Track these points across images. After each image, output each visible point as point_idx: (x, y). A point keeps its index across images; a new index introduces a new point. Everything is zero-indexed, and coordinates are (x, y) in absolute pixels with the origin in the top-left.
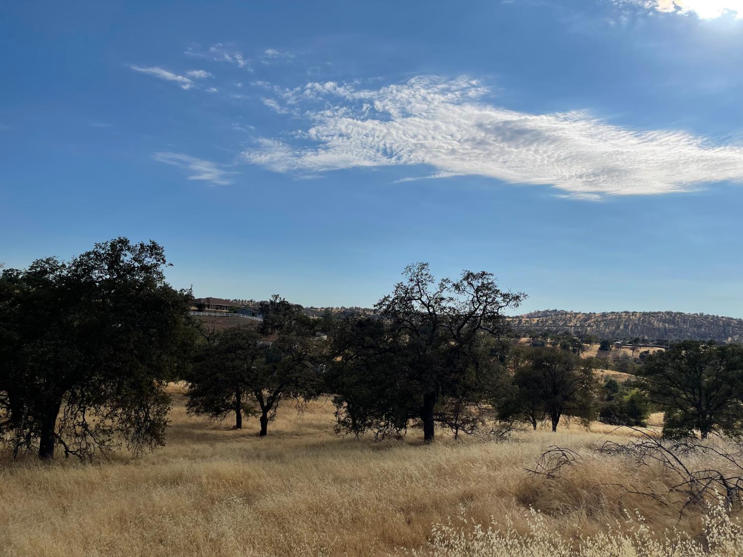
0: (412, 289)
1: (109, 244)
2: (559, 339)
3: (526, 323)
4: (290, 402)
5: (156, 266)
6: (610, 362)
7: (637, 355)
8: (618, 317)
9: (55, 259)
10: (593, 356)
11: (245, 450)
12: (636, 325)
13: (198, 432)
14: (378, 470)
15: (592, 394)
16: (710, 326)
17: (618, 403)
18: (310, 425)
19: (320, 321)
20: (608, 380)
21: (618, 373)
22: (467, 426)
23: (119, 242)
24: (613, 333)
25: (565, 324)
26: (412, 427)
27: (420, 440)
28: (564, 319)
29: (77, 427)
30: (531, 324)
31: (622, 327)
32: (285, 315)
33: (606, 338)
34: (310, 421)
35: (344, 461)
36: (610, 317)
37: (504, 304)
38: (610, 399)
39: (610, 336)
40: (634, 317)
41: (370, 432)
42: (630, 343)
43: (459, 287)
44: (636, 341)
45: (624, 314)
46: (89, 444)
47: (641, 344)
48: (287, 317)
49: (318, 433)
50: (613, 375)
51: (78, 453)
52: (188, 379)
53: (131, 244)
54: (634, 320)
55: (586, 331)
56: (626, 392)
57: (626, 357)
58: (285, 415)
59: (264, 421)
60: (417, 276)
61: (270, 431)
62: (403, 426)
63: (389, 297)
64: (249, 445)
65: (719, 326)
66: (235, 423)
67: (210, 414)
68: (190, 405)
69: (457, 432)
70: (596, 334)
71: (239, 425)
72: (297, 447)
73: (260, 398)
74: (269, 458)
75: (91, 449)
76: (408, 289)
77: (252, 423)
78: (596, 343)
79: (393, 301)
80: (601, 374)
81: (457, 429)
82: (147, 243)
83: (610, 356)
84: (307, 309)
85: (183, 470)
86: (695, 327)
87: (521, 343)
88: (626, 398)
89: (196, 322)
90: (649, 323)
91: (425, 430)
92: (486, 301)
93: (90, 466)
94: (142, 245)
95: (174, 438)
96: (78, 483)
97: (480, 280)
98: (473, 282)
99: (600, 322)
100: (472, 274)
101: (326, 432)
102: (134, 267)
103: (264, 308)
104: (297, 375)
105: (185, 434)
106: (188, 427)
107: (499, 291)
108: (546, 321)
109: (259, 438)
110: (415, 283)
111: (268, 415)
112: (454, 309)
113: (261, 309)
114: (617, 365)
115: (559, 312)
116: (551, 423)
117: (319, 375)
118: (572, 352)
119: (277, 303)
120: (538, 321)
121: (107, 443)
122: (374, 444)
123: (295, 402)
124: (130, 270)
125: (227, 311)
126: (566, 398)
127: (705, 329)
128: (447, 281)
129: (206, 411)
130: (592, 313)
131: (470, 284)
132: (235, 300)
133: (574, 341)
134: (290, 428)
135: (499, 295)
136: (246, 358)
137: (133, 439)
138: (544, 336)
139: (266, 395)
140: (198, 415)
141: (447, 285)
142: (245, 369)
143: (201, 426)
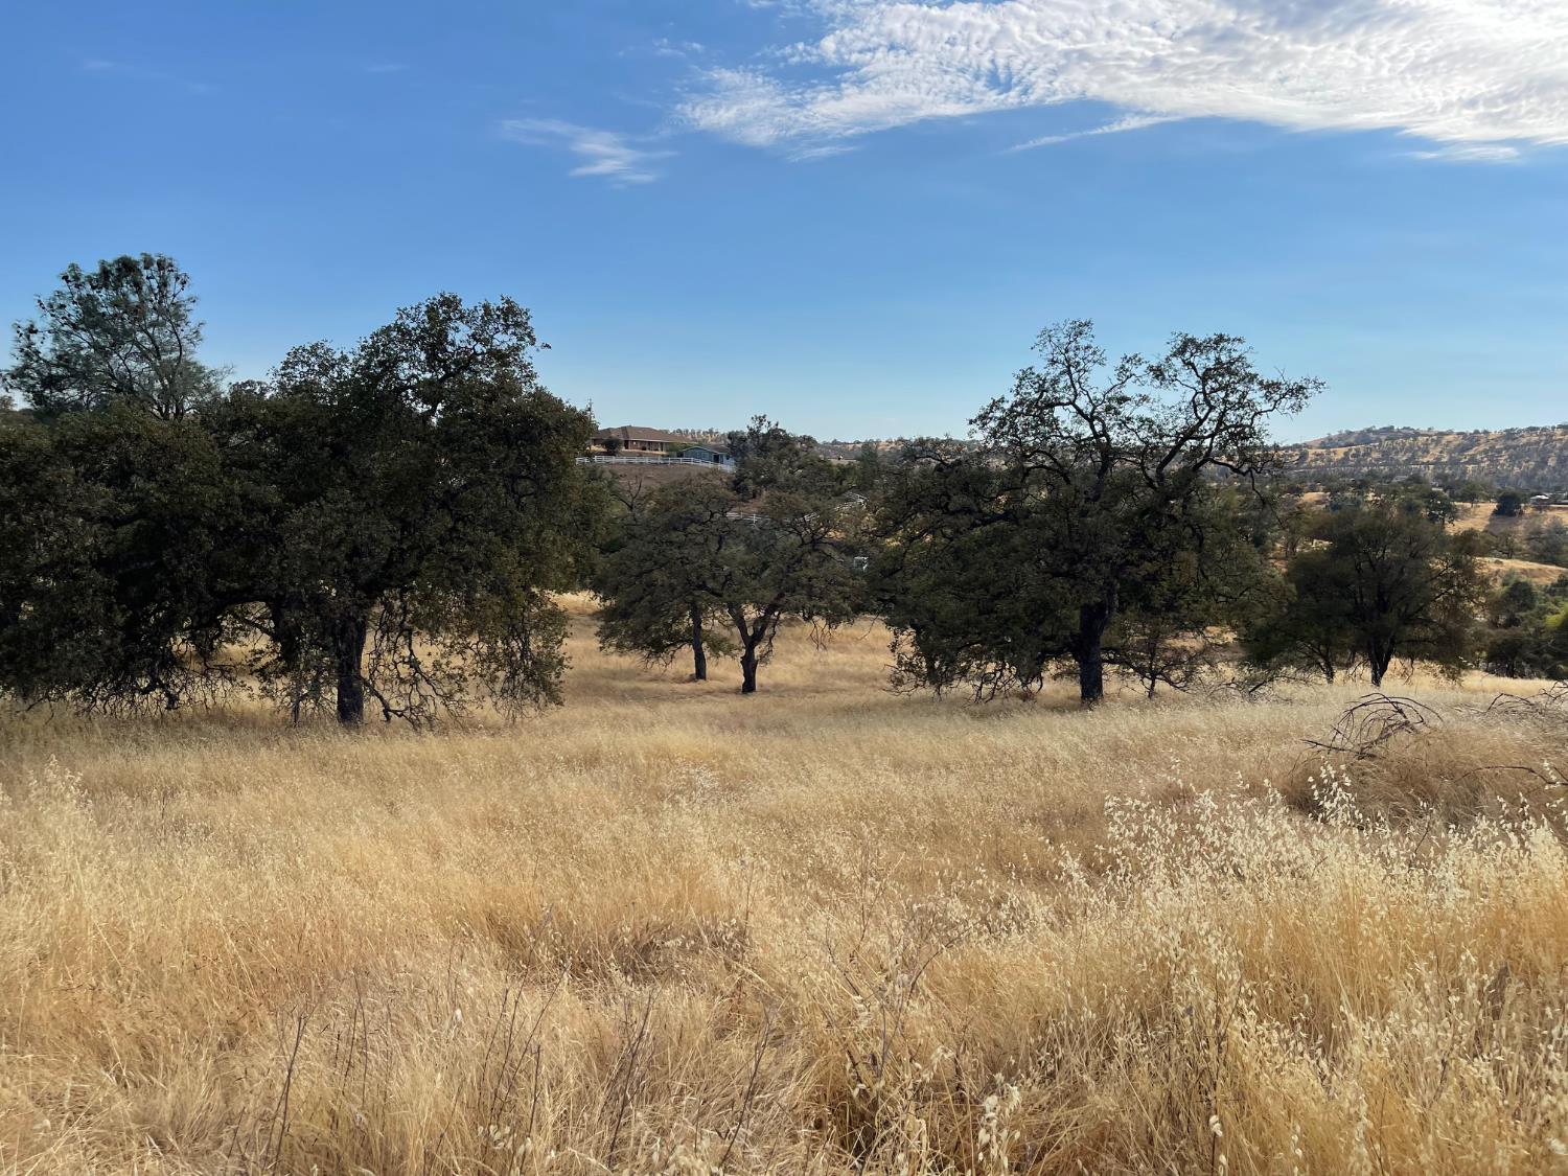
0: (1055, 381)
1: (424, 309)
2: (1395, 492)
3: (1316, 460)
4: (798, 630)
5: (516, 349)
6: (1518, 541)
8: (1544, 438)
9: (327, 345)
10: (1477, 528)
11: (715, 716)
13: (622, 685)
14: (984, 749)
15: (1470, 610)
17: (1532, 630)
18: (841, 675)
19: (853, 468)
20: (1512, 582)
21: (1535, 566)
22: (1176, 674)
23: (442, 304)
24: (1529, 477)
25: (1412, 459)
26: (1055, 677)
27: (1071, 702)
28: (1411, 449)
29: (400, 667)
30: (1330, 461)
31: (1552, 462)
32: (780, 458)
33: (1511, 489)
34: (840, 667)
35: (911, 733)
36: (1524, 441)
37: (1268, 406)
38: (1512, 622)
39: (1523, 484)
41: (964, 687)
43: (1162, 374)
45: (1560, 431)
46: (426, 698)
48: (785, 462)
49: (856, 688)
50: (1524, 571)
51: (407, 713)
52: (596, 587)
53: (464, 306)
55: (1464, 472)
56: (1553, 607)
57: (1559, 530)
58: (790, 656)
59: (749, 666)
60: (1067, 351)
61: (762, 685)
62: (1035, 674)
63: (1002, 400)
64: (723, 707)
66: (694, 671)
67: (645, 653)
68: (606, 635)
69: (1153, 685)
70: (1488, 479)
71: (700, 673)
72: (815, 712)
73: (740, 622)
74: (761, 728)
75: (430, 707)
76: (1044, 381)
77: (727, 670)
78: (1488, 499)
79: (1011, 410)
80: (1495, 568)
81: (1153, 679)
82: (496, 303)
83: (1521, 528)
84: (826, 446)
85: (599, 745)
87: (1305, 504)
88: (1553, 620)
89: (605, 476)
91: (1083, 683)
92: (1225, 401)
93: (430, 735)
94: (486, 307)
95: (579, 695)
96: (412, 764)
97: (1212, 355)
98: (1196, 360)
99: (1499, 451)
100: (1192, 341)
101: (873, 686)
102: (475, 353)
103: (736, 445)
104: (811, 573)
105: (597, 688)
106: (603, 677)
107: (1256, 376)
108: (1367, 454)
109: (741, 697)
110: (1060, 368)
111: (757, 651)
112: (1151, 422)
113: (731, 446)
114: (1534, 548)
115: (1399, 431)
116: (1368, 673)
117: (854, 575)
118: (1426, 521)
119: (763, 435)
120: (1346, 454)
121: (457, 696)
122: (973, 708)
123: (809, 627)
124: (467, 361)
125: (664, 453)
126: (1408, 619)
128: (1136, 360)
129: (636, 646)
130: (1481, 430)
131: (1188, 364)
132: (679, 431)
133: (1433, 495)
134: (799, 680)
135: (1256, 386)
136: (706, 540)
137: (503, 691)
138: (1360, 487)
139: (751, 613)
140: (622, 654)
141: (1134, 371)
142: (706, 562)
143: (628, 675)
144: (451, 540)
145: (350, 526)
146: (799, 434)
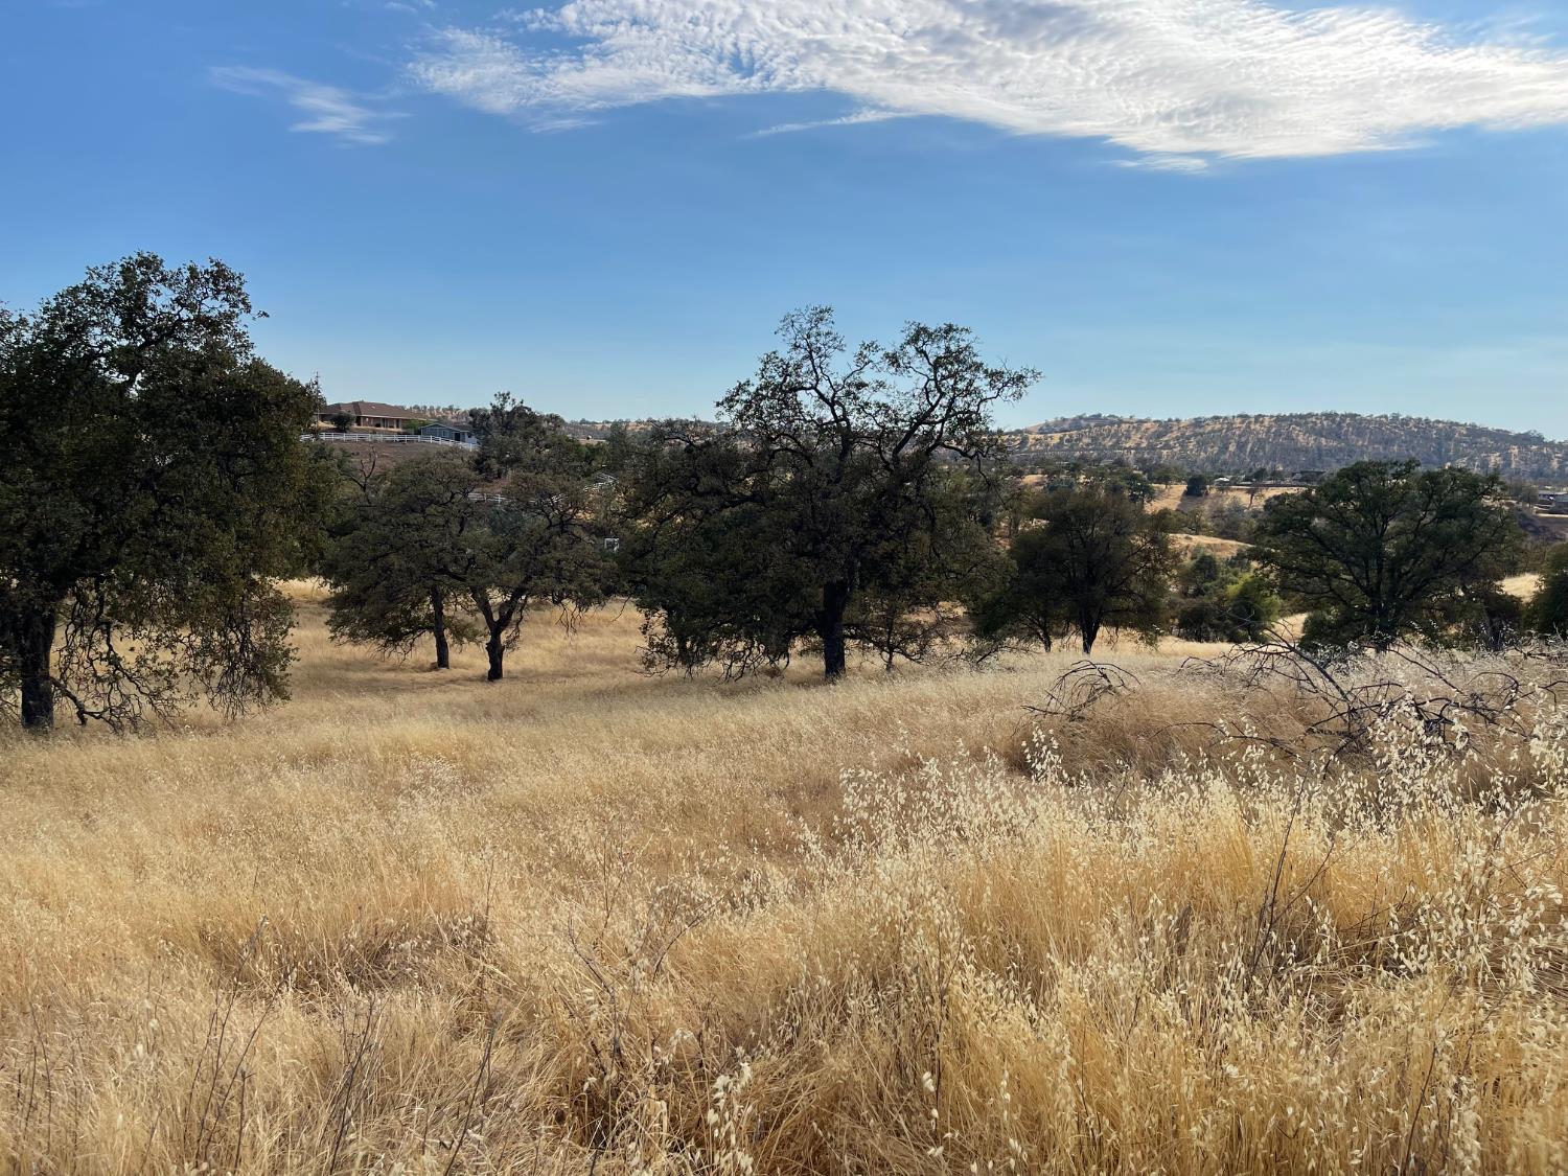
0: (798, 366)
1: (118, 268)
2: (1102, 475)
3: (1035, 445)
4: (547, 613)
5: (229, 317)
6: (1205, 519)
7: (1259, 504)
8: (1225, 426)
10: (1170, 507)
11: (459, 706)
12: (1261, 443)
13: (356, 676)
14: (733, 727)
15: (1165, 581)
16: (1411, 441)
17: (1215, 599)
18: (592, 658)
19: (602, 448)
20: (1199, 556)
21: (1218, 541)
22: (912, 647)
23: (140, 264)
24: (1214, 461)
25: (1117, 445)
26: (801, 654)
27: (816, 677)
28: (1116, 434)
29: (96, 664)
30: (1047, 445)
31: (1232, 448)
32: (526, 437)
33: (1199, 472)
34: (591, 651)
35: (662, 714)
36: (1209, 428)
37: (993, 393)
38: (1199, 592)
39: (1209, 468)
40: (1258, 426)
41: (715, 666)
42: (1246, 480)
43: (897, 361)
44: (1260, 474)
45: (1239, 420)
46: (128, 698)
47: (1269, 482)
48: (531, 441)
49: (609, 671)
50: (1209, 546)
51: (107, 715)
52: (326, 573)
53: (168, 267)
54: (1258, 433)
55: (1160, 457)
56: (1233, 577)
57: (1238, 509)
58: (539, 641)
59: (495, 652)
60: (809, 337)
61: (509, 672)
62: (783, 651)
63: (748, 383)
64: (465, 696)
65: (1428, 439)
66: (435, 659)
67: (382, 642)
68: (337, 624)
69: (891, 658)
70: (1179, 463)
71: (443, 661)
72: (565, 697)
73: (485, 608)
74: (508, 716)
75: (134, 708)
76: (788, 365)
77: (471, 657)
78: (1179, 481)
79: (757, 393)
80: (1185, 543)
81: (891, 653)
82: (204, 265)
83: (1206, 507)
84: (574, 425)
85: (331, 740)
86: (1380, 443)
87: (1026, 486)
88: (1233, 589)
89: (334, 455)
90: (1289, 437)
91: (826, 658)
92: (954, 389)
93: (134, 738)
94: (192, 270)
95: (308, 688)
96: (112, 770)
97: (943, 344)
98: (927, 349)
99: (1188, 438)
100: (925, 330)
101: (625, 669)
102: (180, 320)
103: (478, 422)
104: (559, 555)
105: (328, 680)
106: (335, 668)
107: (981, 364)
108: (1079, 440)
109: (487, 685)
110: (803, 353)
111: (503, 637)
112: (887, 407)
113: (473, 424)
114: (1218, 525)
115: (1105, 419)
116: (1080, 641)
117: (605, 557)
118: (1128, 502)
119: (508, 413)
120: (1061, 439)
121: (166, 694)
122: (724, 686)
123: (558, 610)
124: (171, 328)
125: (400, 430)
126: (1113, 591)
127: (1400, 446)
128: (873, 347)
129: (372, 634)
130: (1173, 419)
131: (921, 352)
132: (416, 407)
133: (1135, 478)
134: (550, 665)
135: (982, 375)
136: (447, 522)
137: (221, 687)
138: (1073, 470)
139: (496, 597)
140: (356, 643)
141: (871, 357)
142: (447, 545)
143: (364, 665)
144: (156, 523)
145: (33, 509)
146: (546, 412)
